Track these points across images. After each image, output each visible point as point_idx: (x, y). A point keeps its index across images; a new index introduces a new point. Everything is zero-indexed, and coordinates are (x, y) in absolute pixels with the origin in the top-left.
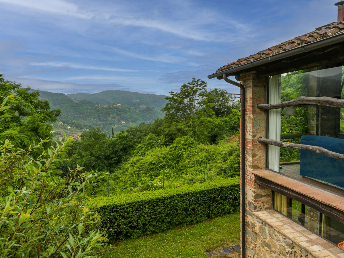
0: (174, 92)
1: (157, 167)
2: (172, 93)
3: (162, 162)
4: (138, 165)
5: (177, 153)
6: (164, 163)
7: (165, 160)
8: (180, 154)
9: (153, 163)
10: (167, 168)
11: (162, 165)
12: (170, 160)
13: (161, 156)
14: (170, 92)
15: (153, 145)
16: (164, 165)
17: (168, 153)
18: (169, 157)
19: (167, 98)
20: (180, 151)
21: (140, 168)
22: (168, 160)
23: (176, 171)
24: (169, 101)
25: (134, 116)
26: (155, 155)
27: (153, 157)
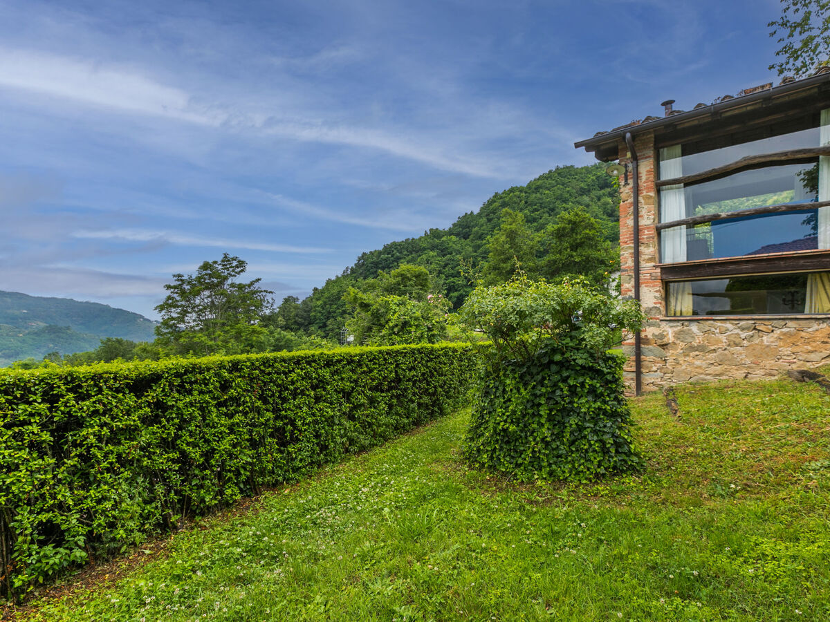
25: (10, 345)
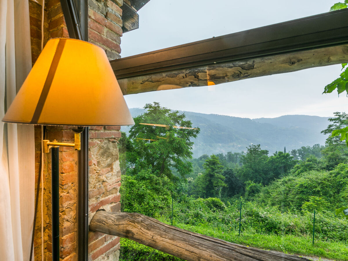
0: (340, 113)
1: (308, 191)
2: (337, 113)
3: (316, 187)
4: (289, 184)
5: (338, 180)
6: (319, 189)
7: (320, 186)
8: (343, 182)
9: (305, 186)
10: (321, 194)
11: (316, 190)
12: (327, 187)
13: (315, 181)
14: (334, 113)
15: (312, 167)
16: (319, 191)
17: (325, 179)
18: (327, 183)
19: (331, 120)
20: (342, 179)
21: (290, 188)
22: (325, 186)
23: (334, 201)
24: (334, 122)
26: (308, 178)
27: (306, 180)
